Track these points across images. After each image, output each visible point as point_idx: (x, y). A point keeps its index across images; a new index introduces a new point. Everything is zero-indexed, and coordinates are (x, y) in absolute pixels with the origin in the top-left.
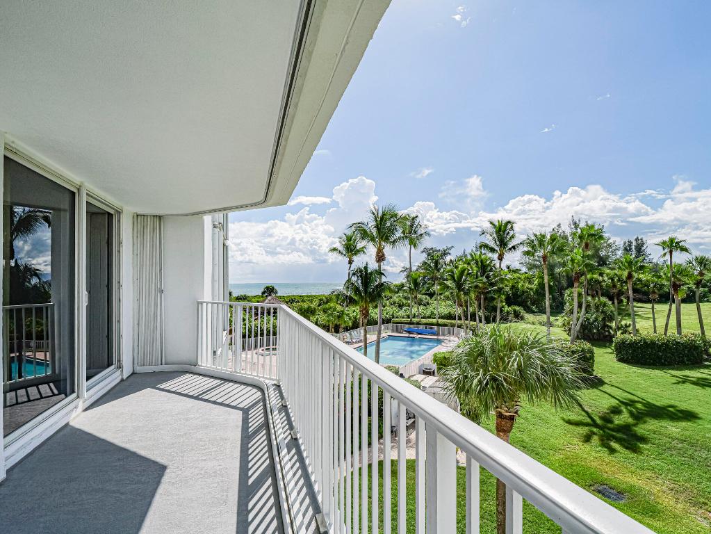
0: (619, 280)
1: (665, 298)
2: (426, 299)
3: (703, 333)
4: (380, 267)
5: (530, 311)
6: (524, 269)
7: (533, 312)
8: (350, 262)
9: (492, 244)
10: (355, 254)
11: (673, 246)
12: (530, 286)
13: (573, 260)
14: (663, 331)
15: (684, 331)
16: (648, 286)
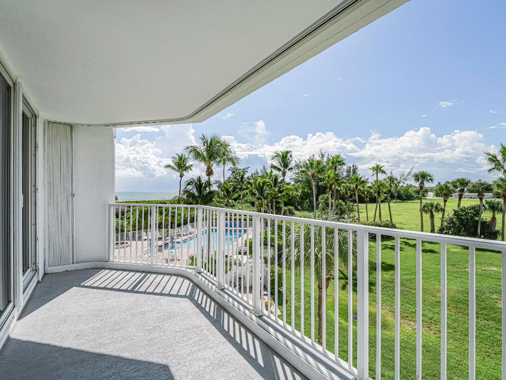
0: (349, 190)
1: (373, 200)
2: (233, 202)
3: (391, 220)
4: (209, 179)
5: (297, 209)
6: (293, 183)
7: (299, 210)
8: (181, 176)
9: (278, 166)
10: (185, 170)
11: (378, 169)
12: (297, 193)
13: (329, 177)
14: (373, 219)
15: (383, 219)
16: (364, 193)
